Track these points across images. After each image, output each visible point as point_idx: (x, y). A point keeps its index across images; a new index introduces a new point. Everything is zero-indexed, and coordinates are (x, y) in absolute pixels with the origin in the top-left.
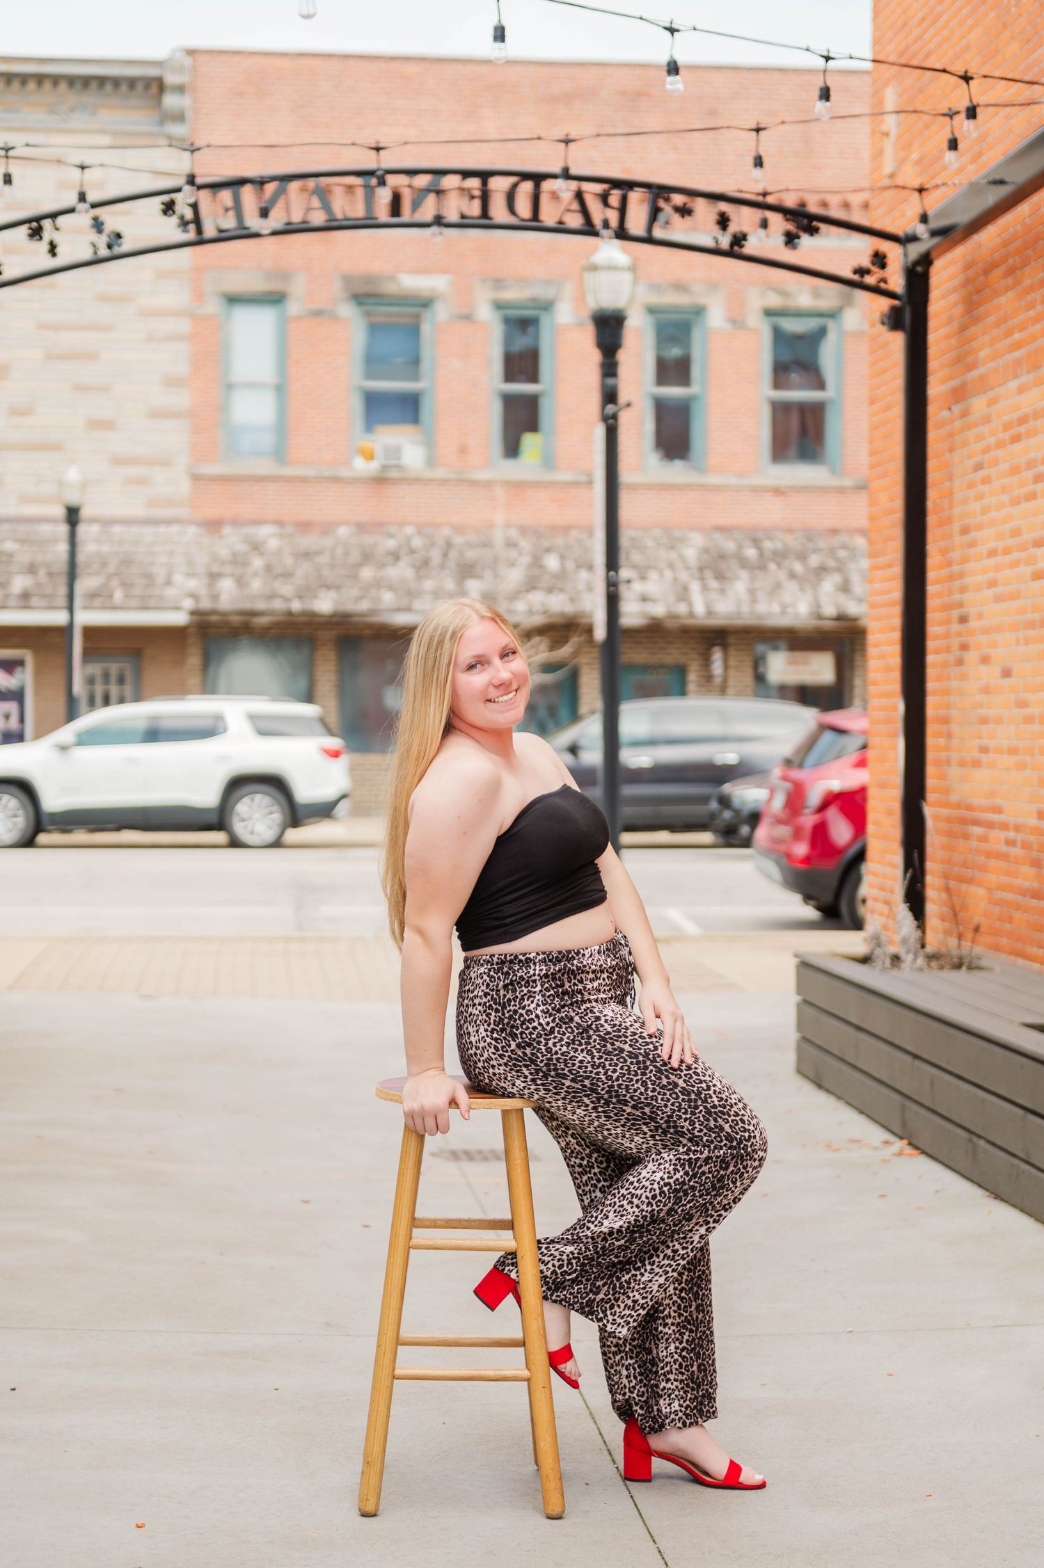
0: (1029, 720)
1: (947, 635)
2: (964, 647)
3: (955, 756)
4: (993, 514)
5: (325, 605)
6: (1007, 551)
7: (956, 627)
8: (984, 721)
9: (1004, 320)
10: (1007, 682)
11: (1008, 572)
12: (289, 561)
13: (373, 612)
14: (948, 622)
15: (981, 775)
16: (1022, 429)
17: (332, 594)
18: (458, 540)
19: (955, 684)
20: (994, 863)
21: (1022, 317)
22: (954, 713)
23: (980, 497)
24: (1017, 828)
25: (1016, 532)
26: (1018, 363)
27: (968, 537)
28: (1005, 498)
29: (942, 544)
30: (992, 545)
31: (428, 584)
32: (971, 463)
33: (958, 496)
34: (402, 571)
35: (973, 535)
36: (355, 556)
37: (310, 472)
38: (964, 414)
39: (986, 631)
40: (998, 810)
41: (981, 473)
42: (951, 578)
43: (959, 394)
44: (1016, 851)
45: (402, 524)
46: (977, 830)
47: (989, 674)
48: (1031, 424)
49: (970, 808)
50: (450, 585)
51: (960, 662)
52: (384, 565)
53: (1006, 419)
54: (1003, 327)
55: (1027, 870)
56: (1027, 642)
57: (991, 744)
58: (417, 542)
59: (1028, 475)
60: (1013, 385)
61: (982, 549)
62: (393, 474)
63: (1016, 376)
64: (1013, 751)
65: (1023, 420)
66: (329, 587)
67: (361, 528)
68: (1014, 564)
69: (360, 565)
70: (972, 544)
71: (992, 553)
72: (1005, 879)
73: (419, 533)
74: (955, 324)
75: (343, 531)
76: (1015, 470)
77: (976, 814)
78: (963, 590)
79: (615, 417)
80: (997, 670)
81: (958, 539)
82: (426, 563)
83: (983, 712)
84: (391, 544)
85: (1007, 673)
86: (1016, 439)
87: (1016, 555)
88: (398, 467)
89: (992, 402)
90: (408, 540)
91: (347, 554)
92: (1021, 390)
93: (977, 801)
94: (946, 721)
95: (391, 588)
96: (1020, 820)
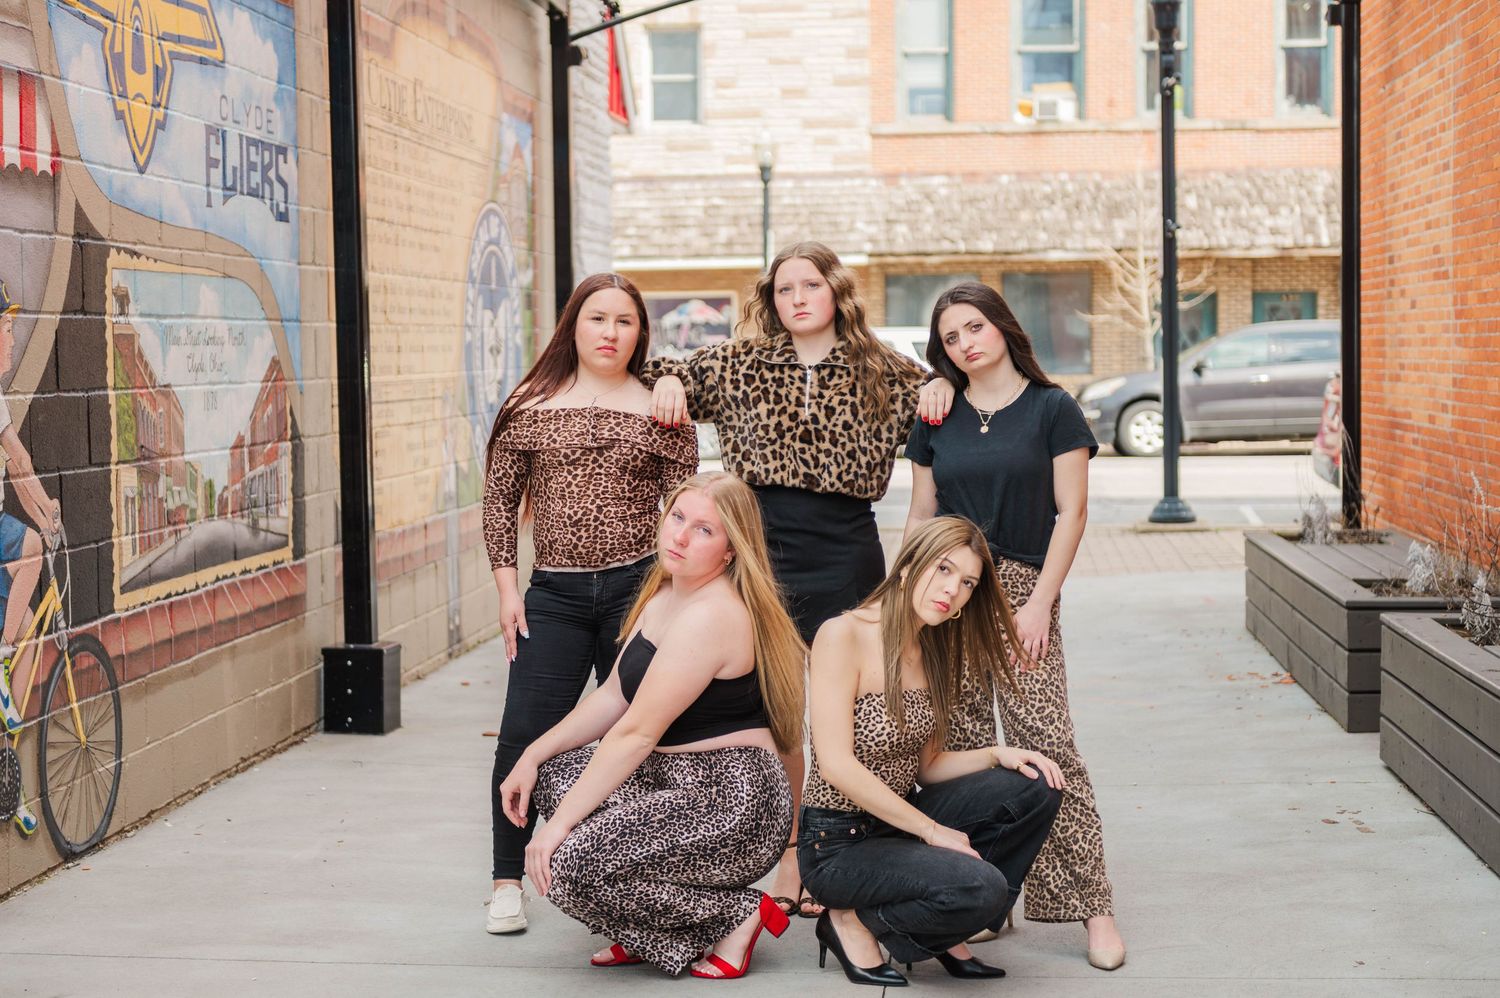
0: (1424, 342)
1: (1382, 273)
2: (1392, 283)
3: (1387, 372)
4: (1407, 175)
5: (987, 244)
6: (1413, 207)
7: (1388, 266)
8: (1402, 343)
9: (1411, 16)
10: (1413, 311)
11: (1415, 222)
12: (957, 207)
13: (1030, 251)
14: (1382, 262)
15: (1401, 386)
16: (1421, 106)
17: (994, 236)
18: (1107, 184)
19: (1387, 313)
20: (1408, 459)
21: (1420, 16)
22: (1387, 337)
23: (1399, 160)
24: (1419, 430)
25: (1417, 190)
26: (1418, 52)
27: (1393, 193)
28: (1412, 162)
29: (1380, 198)
30: (1406, 200)
31: (1079, 225)
32: (1395, 132)
33: (1389, 159)
34: (1054, 214)
35: (1398, 191)
36: (1015, 201)
37: (977, 129)
38: (1392, 92)
39: (1403, 270)
40: (1408, 415)
41: (1400, 141)
42: (1385, 226)
43: (1389, 75)
44: (1418, 448)
45: (1056, 172)
46: (1398, 432)
47: (1404, 303)
48: (1425, 102)
49: (1394, 414)
50: (1098, 226)
51: (1390, 295)
52: (1038, 209)
53: (1412, 98)
54: (1412, 22)
55: (1424, 464)
56: (1424, 279)
57: (1406, 362)
58: (1070, 187)
59: (1424, 143)
60: (1416, 69)
61: (1401, 203)
62: (1048, 127)
63: (1418, 63)
64: (1417, 368)
65: (1421, 99)
66: (990, 230)
67: (1020, 175)
68: (1417, 216)
69: (1016, 209)
70: (1396, 199)
71: (1406, 207)
72: (1413, 472)
73: (1072, 180)
74: (1387, 17)
75: (1004, 179)
76: (1417, 140)
77: (1398, 420)
78: (1391, 236)
79: (1171, 89)
80: (1407, 302)
81: (1390, 195)
82: (1077, 205)
83: (1402, 336)
84: (1047, 189)
85: (1413, 305)
86: (1418, 114)
87: (1417, 209)
88: (1056, 121)
89: (1406, 83)
90: (1063, 183)
91: (1007, 200)
92: (1420, 74)
93: (1400, 409)
94: (1381, 343)
95: (1045, 229)
96: (1421, 424)
